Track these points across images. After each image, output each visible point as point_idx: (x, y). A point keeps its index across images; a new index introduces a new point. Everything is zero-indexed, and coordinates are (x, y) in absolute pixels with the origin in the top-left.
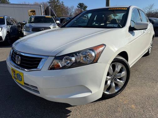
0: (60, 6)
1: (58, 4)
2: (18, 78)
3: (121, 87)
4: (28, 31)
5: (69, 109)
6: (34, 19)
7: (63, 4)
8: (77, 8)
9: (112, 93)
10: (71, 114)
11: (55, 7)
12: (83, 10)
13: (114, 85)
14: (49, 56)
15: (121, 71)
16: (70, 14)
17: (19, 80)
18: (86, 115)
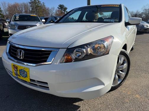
0: (41, 6)
1: (39, 5)
2: (21, 75)
3: (122, 79)
4: (14, 29)
5: (77, 104)
6: (18, 17)
7: (44, 5)
8: (58, 9)
9: (116, 85)
11: (36, 7)
12: (63, 11)
13: (117, 77)
14: (60, 48)
15: (123, 63)
16: (51, 15)
17: (23, 77)
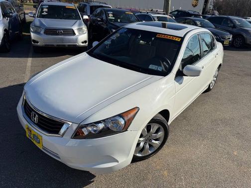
2: (34, 139)
3: (156, 148)
4: (38, 34)
6: (47, 10)
9: (145, 155)
10: (95, 179)
13: (148, 146)
14: (72, 122)
15: (157, 132)
18: (111, 182)
